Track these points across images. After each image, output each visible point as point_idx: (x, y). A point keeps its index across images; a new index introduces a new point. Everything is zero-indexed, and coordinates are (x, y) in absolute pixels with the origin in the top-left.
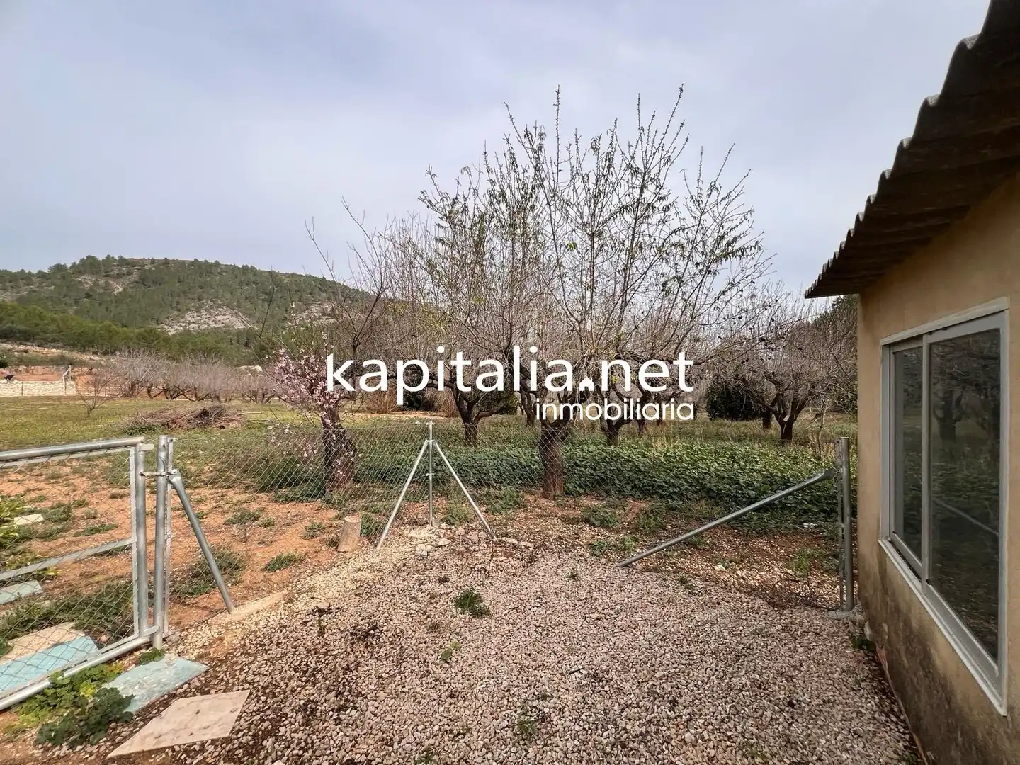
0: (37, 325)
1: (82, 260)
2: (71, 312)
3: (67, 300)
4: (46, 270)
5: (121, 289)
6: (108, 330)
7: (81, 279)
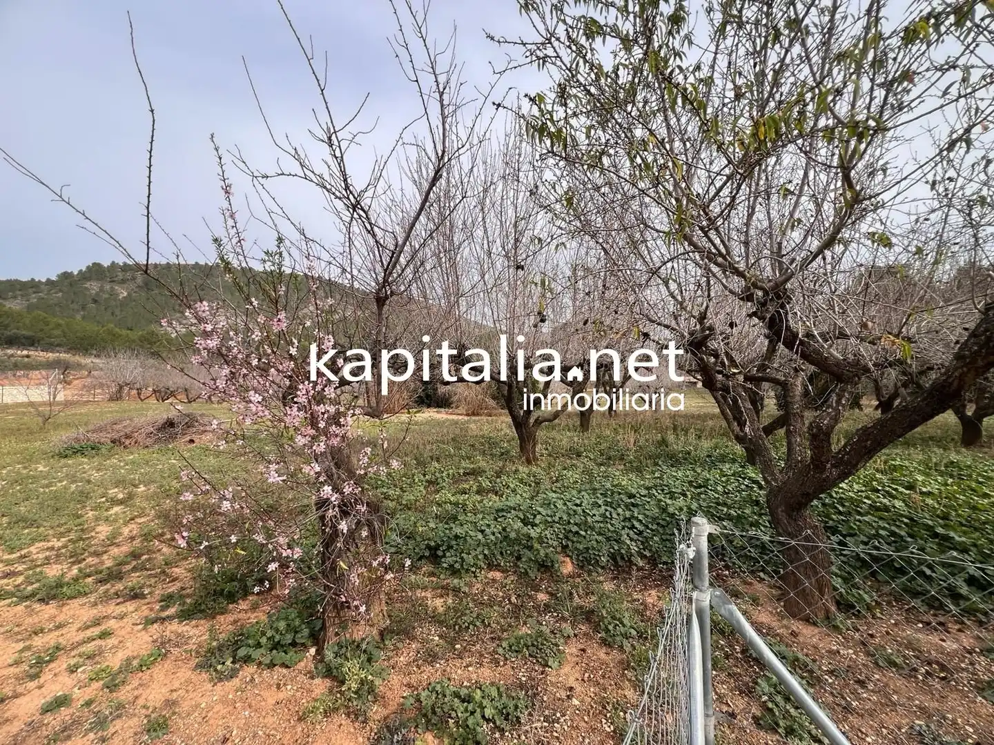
0: (42, 330)
1: (88, 267)
2: (78, 317)
3: (75, 306)
4: (54, 278)
5: (125, 294)
6: (110, 332)
7: (88, 285)
